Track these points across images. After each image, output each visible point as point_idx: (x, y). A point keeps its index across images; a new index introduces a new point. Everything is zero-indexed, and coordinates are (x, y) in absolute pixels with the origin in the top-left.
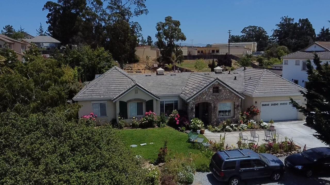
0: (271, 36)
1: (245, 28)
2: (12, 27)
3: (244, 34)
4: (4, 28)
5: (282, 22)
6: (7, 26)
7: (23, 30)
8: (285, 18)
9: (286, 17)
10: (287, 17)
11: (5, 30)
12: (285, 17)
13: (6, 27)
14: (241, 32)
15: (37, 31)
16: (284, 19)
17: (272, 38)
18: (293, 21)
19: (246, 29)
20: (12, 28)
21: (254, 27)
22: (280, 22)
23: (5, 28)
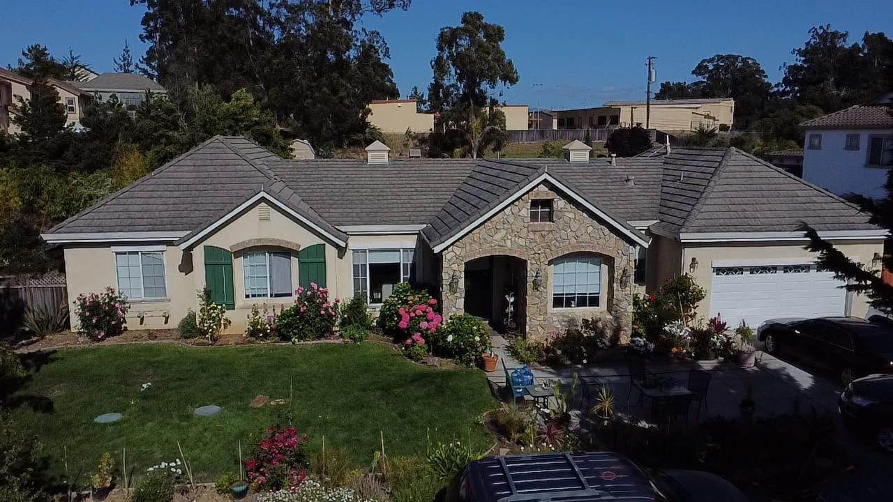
0: (777, 86)
1: (704, 61)
2: (45, 49)
3: (700, 78)
4: (24, 54)
5: (812, 42)
6: (32, 46)
7: (76, 58)
8: (822, 30)
9: (825, 28)
10: (828, 28)
11: (28, 58)
12: (821, 27)
13: (30, 51)
14: (693, 72)
15: (116, 62)
16: (817, 33)
17: (781, 89)
18: (844, 41)
19: (706, 63)
20: (46, 52)
21: (729, 57)
22: (807, 44)
23: (27, 52)
